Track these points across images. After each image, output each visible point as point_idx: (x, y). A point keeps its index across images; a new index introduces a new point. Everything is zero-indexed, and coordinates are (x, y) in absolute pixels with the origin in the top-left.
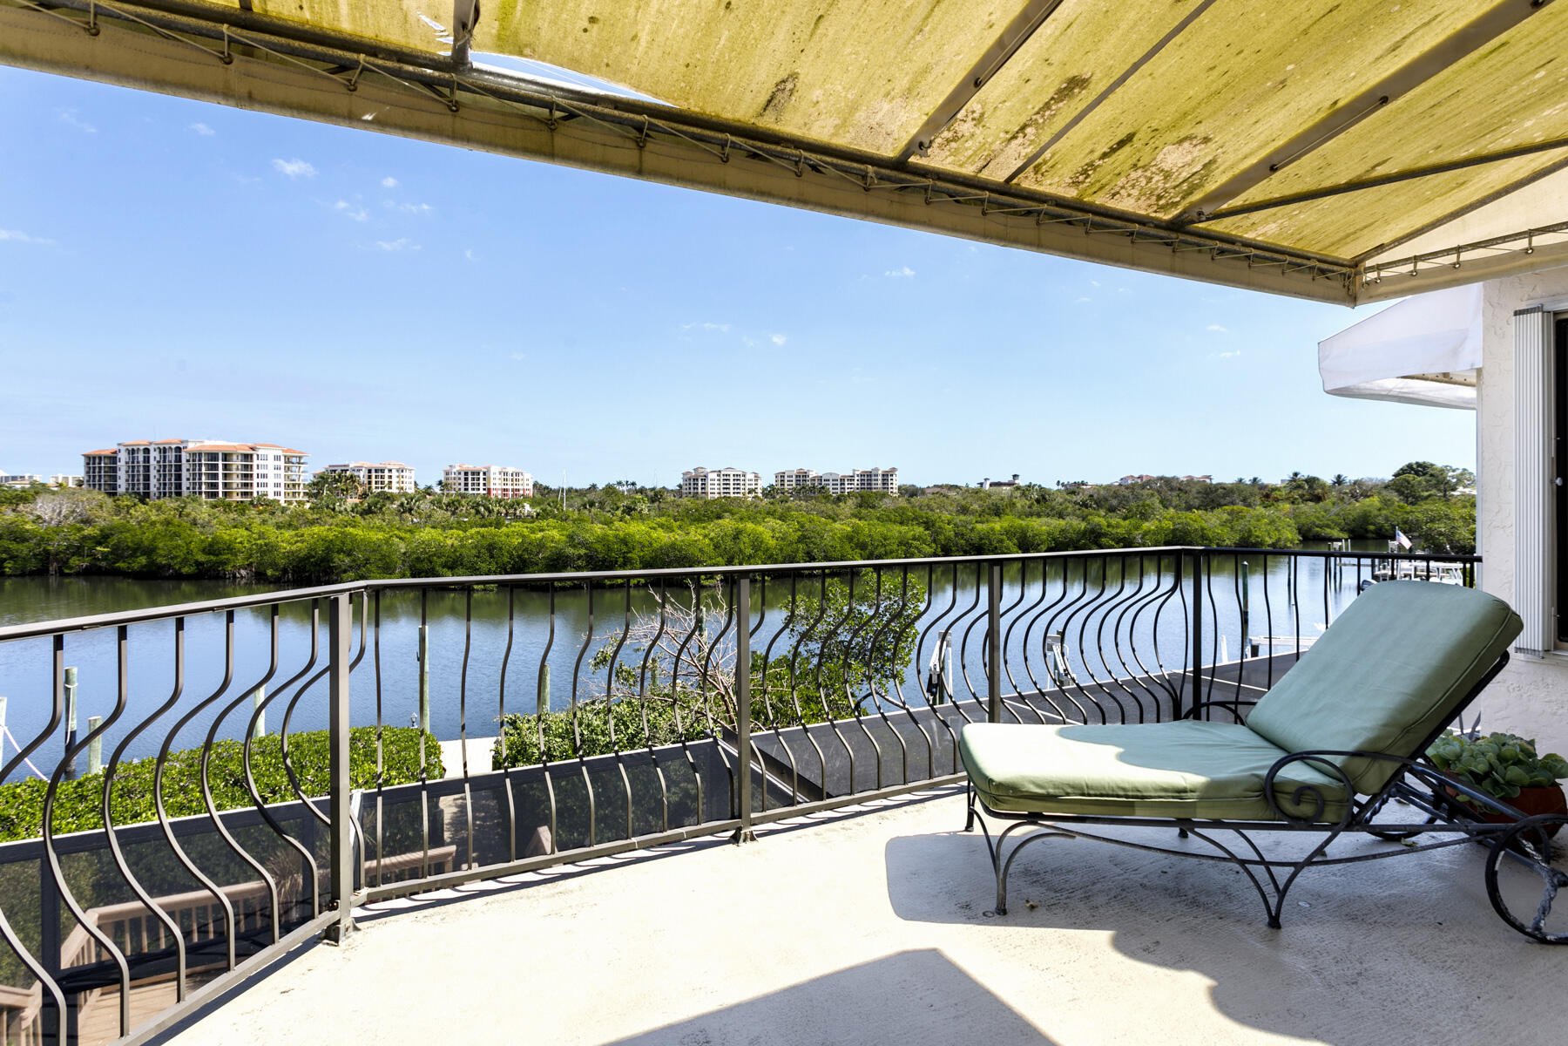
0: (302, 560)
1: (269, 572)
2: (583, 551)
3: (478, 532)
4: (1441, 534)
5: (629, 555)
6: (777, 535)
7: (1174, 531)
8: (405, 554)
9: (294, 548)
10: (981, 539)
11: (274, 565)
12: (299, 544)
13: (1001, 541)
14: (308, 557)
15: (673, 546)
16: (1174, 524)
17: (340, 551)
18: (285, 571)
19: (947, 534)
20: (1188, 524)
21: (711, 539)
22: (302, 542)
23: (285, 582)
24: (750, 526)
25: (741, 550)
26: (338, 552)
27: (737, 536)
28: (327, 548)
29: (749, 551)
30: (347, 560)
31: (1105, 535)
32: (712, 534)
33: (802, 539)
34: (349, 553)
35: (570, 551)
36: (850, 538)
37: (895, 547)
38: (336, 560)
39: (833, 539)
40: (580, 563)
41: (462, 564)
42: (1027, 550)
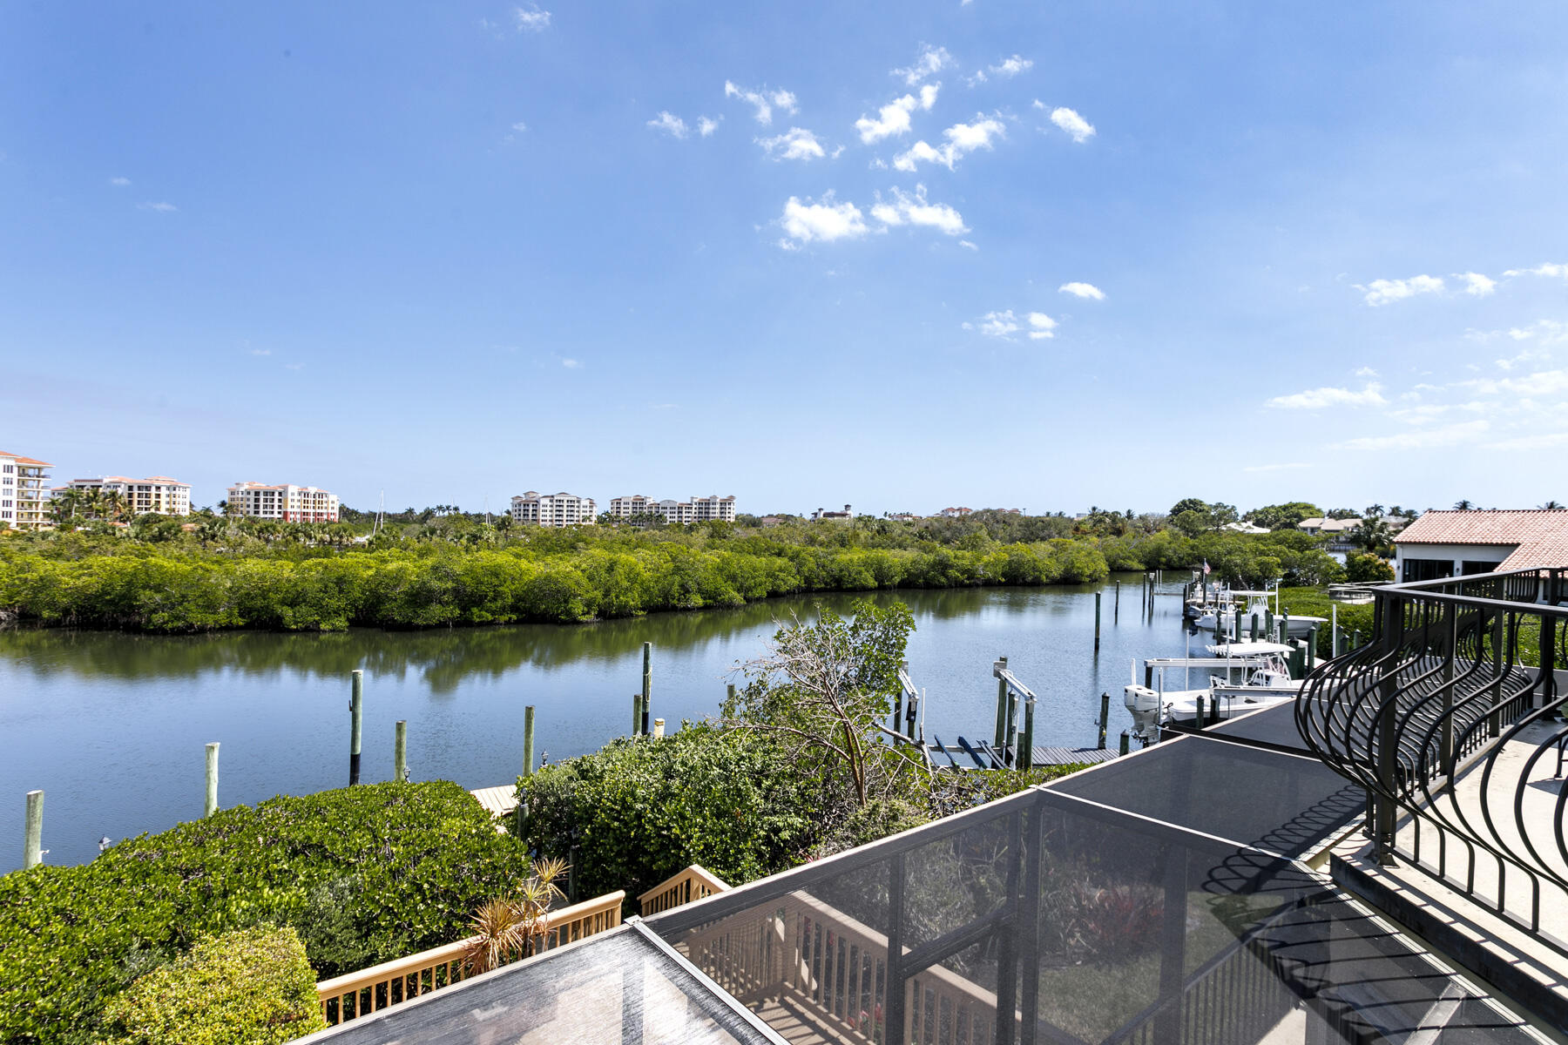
0: (88, 598)
1: (46, 614)
2: (450, 585)
3: (320, 563)
5: (501, 589)
6: (649, 566)
7: (1010, 562)
8: (231, 589)
9: (79, 583)
10: (841, 571)
11: (52, 605)
12: (85, 578)
13: (860, 573)
14: (99, 596)
15: (548, 578)
16: (1011, 556)
17: (146, 587)
18: (66, 612)
19: (810, 565)
20: (1022, 556)
21: (583, 571)
22: (91, 575)
23: (66, 626)
24: (624, 557)
25: (617, 583)
26: (145, 587)
27: (611, 569)
28: (129, 583)
29: (626, 584)
30: (158, 597)
31: (951, 567)
32: (584, 566)
33: (677, 570)
34: (158, 589)
35: (435, 584)
36: (721, 570)
37: (764, 579)
38: (142, 596)
39: (705, 569)
40: (445, 598)
41: (304, 601)
42: (883, 581)
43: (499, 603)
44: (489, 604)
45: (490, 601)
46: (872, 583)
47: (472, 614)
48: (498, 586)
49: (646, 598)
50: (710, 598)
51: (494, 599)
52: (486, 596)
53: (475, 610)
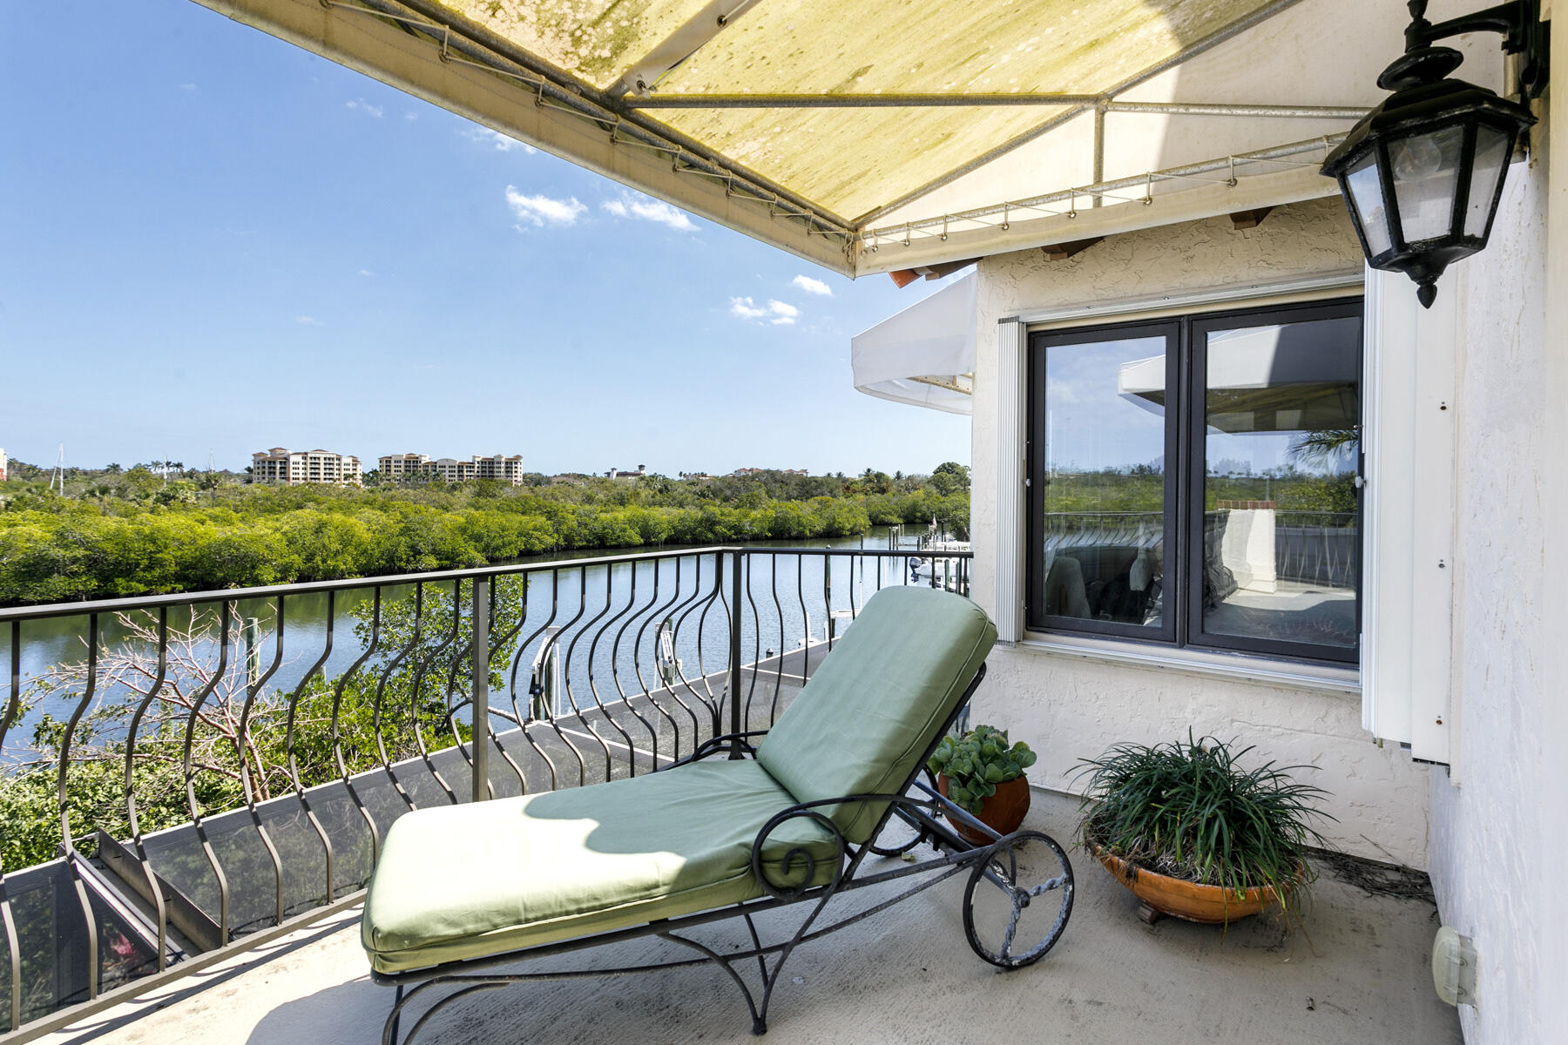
2: (80, 553)
4: (961, 520)
5: (159, 555)
6: (374, 527)
7: (776, 518)
10: (604, 528)
13: (624, 530)
15: (227, 543)
16: (777, 512)
19: (570, 524)
20: (787, 513)
21: (284, 534)
24: (338, 517)
25: (324, 546)
27: (319, 529)
29: (335, 546)
31: (719, 523)
32: (286, 528)
33: (405, 531)
35: (58, 553)
36: (463, 530)
37: (514, 538)
39: (443, 530)
40: (75, 568)
42: (649, 538)
43: (157, 572)
44: (141, 574)
45: (144, 570)
46: (638, 540)
47: (116, 585)
48: (154, 552)
49: (363, 560)
50: (447, 559)
51: (150, 568)
52: (138, 565)
53: (120, 581)
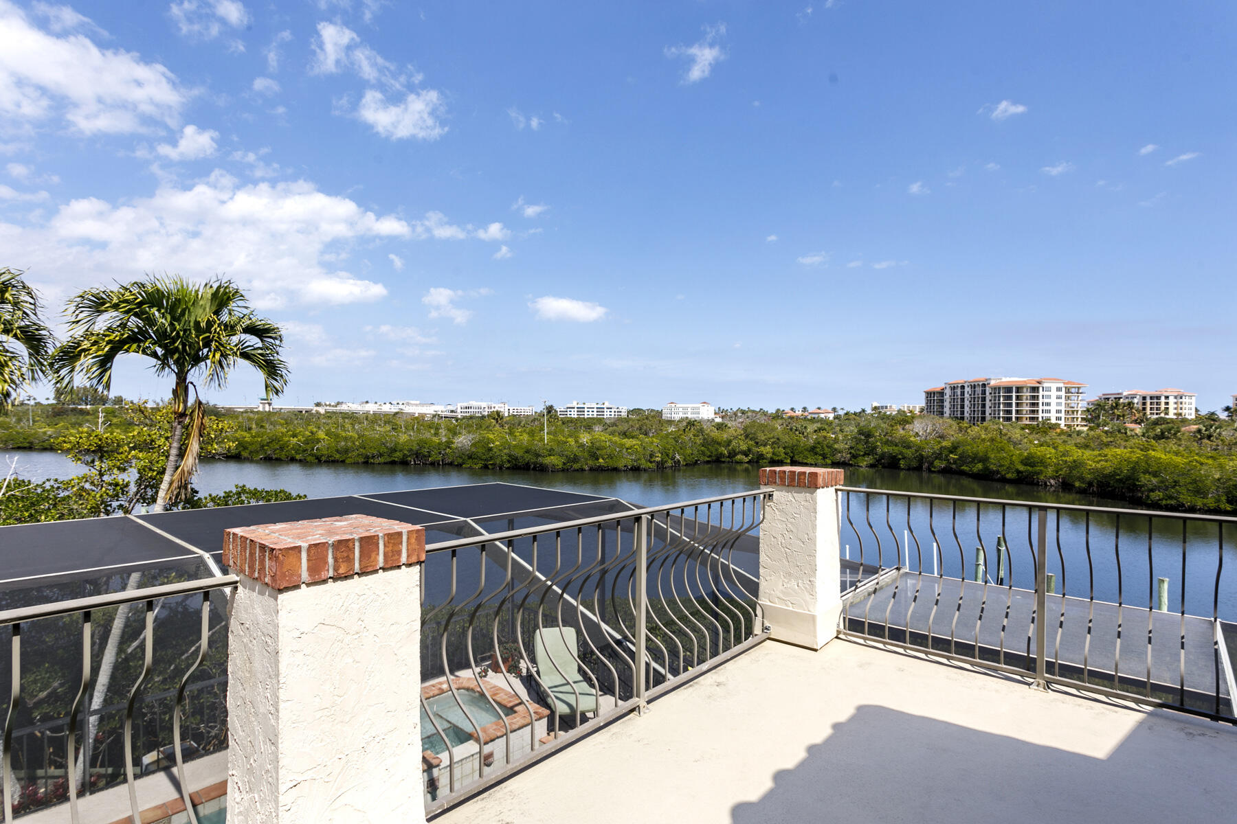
0: (1105, 476)
1: (1077, 484)
8: (1219, 480)
9: (1099, 466)
11: (1081, 479)
12: (1103, 463)
14: (1114, 474)
17: (1146, 472)
18: (1090, 484)
22: (1106, 461)
23: (1090, 494)
26: (1144, 473)
28: (1133, 468)
30: (1154, 480)
34: (1155, 475)
38: (1143, 479)
